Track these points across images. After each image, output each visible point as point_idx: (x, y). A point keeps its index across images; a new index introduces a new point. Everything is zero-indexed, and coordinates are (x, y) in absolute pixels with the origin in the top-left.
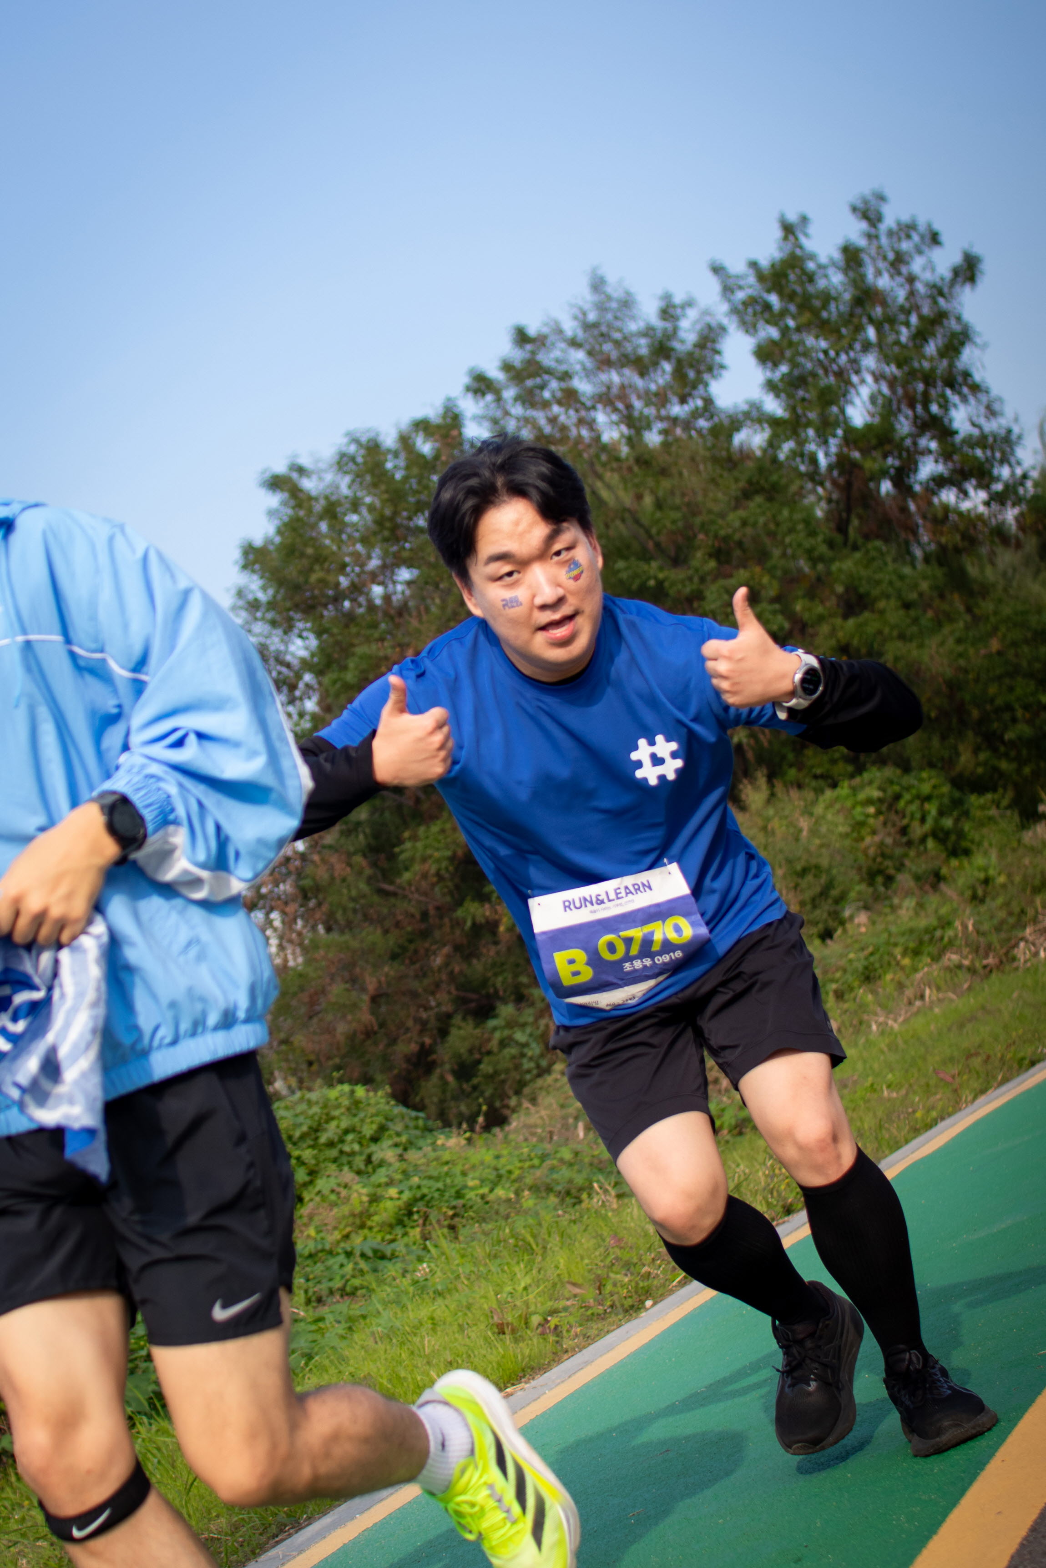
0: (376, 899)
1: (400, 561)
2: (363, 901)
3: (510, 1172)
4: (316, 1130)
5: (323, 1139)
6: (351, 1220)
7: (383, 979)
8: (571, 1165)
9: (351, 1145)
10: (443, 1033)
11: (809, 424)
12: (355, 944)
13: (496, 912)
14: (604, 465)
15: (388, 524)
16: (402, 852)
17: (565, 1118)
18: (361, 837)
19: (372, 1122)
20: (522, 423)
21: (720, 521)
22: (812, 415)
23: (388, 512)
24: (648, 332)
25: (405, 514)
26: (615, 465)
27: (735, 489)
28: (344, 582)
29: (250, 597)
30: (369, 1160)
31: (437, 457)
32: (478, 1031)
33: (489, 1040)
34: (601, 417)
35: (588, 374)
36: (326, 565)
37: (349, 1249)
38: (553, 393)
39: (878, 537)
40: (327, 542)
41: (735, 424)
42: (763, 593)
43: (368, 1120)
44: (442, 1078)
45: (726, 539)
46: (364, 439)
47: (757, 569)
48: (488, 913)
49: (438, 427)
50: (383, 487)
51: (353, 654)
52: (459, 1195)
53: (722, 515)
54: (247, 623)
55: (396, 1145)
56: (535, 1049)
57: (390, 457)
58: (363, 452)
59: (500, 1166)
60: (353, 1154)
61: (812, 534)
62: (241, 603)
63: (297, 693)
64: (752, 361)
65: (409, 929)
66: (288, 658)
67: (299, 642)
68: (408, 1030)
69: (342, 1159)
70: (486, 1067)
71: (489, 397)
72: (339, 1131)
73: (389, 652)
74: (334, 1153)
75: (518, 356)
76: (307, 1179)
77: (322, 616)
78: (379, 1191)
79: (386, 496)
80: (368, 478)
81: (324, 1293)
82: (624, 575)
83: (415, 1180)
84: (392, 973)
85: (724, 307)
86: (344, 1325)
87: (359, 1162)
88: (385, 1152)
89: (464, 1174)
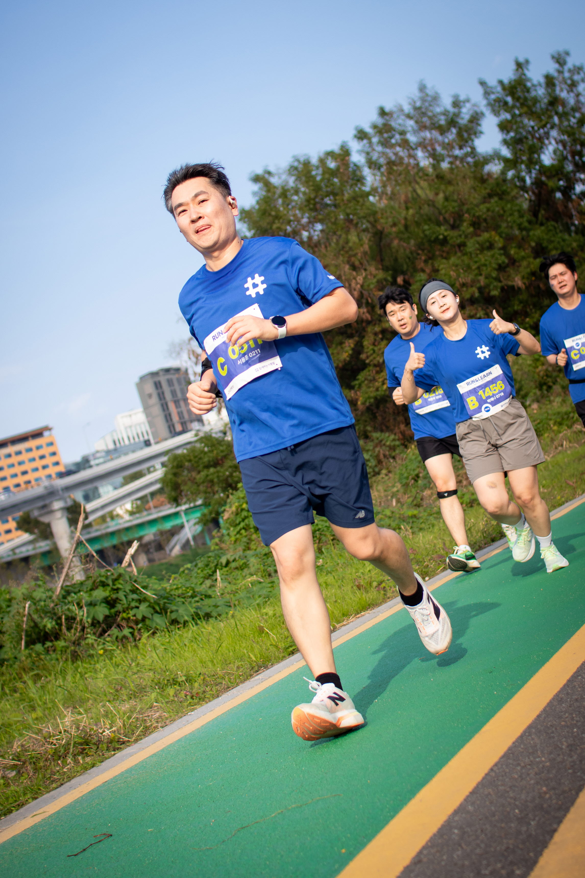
1: (316, 220)
8: (390, 517)
11: (522, 162)
13: (357, 395)
14: (421, 178)
15: (312, 202)
17: (386, 496)
20: (381, 155)
21: (476, 209)
22: (524, 158)
23: (312, 196)
24: (445, 113)
25: (320, 197)
26: (426, 178)
27: (485, 192)
28: (289, 229)
31: (338, 169)
34: (420, 154)
35: (415, 132)
36: (281, 221)
38: (396, 140)
39: (553, 220)
40: (281, 209)
41: (487, 160)
42: (496, 245)
45: (478, 217)
46: (302, 159)
47: (493, 233)
48: (353, 395)
49: (340, 155)
50: (311, 183)
53: (477, 206)
56: (372, 463)
57: (314, 168)
58: (301, 165)
61: (521, 216)
64: (496, 130)
71: (365, 141)
75: (380, 121)
79: (312, 188)
80: (304, 179)
82: (427, 233)
85: (484, 102)
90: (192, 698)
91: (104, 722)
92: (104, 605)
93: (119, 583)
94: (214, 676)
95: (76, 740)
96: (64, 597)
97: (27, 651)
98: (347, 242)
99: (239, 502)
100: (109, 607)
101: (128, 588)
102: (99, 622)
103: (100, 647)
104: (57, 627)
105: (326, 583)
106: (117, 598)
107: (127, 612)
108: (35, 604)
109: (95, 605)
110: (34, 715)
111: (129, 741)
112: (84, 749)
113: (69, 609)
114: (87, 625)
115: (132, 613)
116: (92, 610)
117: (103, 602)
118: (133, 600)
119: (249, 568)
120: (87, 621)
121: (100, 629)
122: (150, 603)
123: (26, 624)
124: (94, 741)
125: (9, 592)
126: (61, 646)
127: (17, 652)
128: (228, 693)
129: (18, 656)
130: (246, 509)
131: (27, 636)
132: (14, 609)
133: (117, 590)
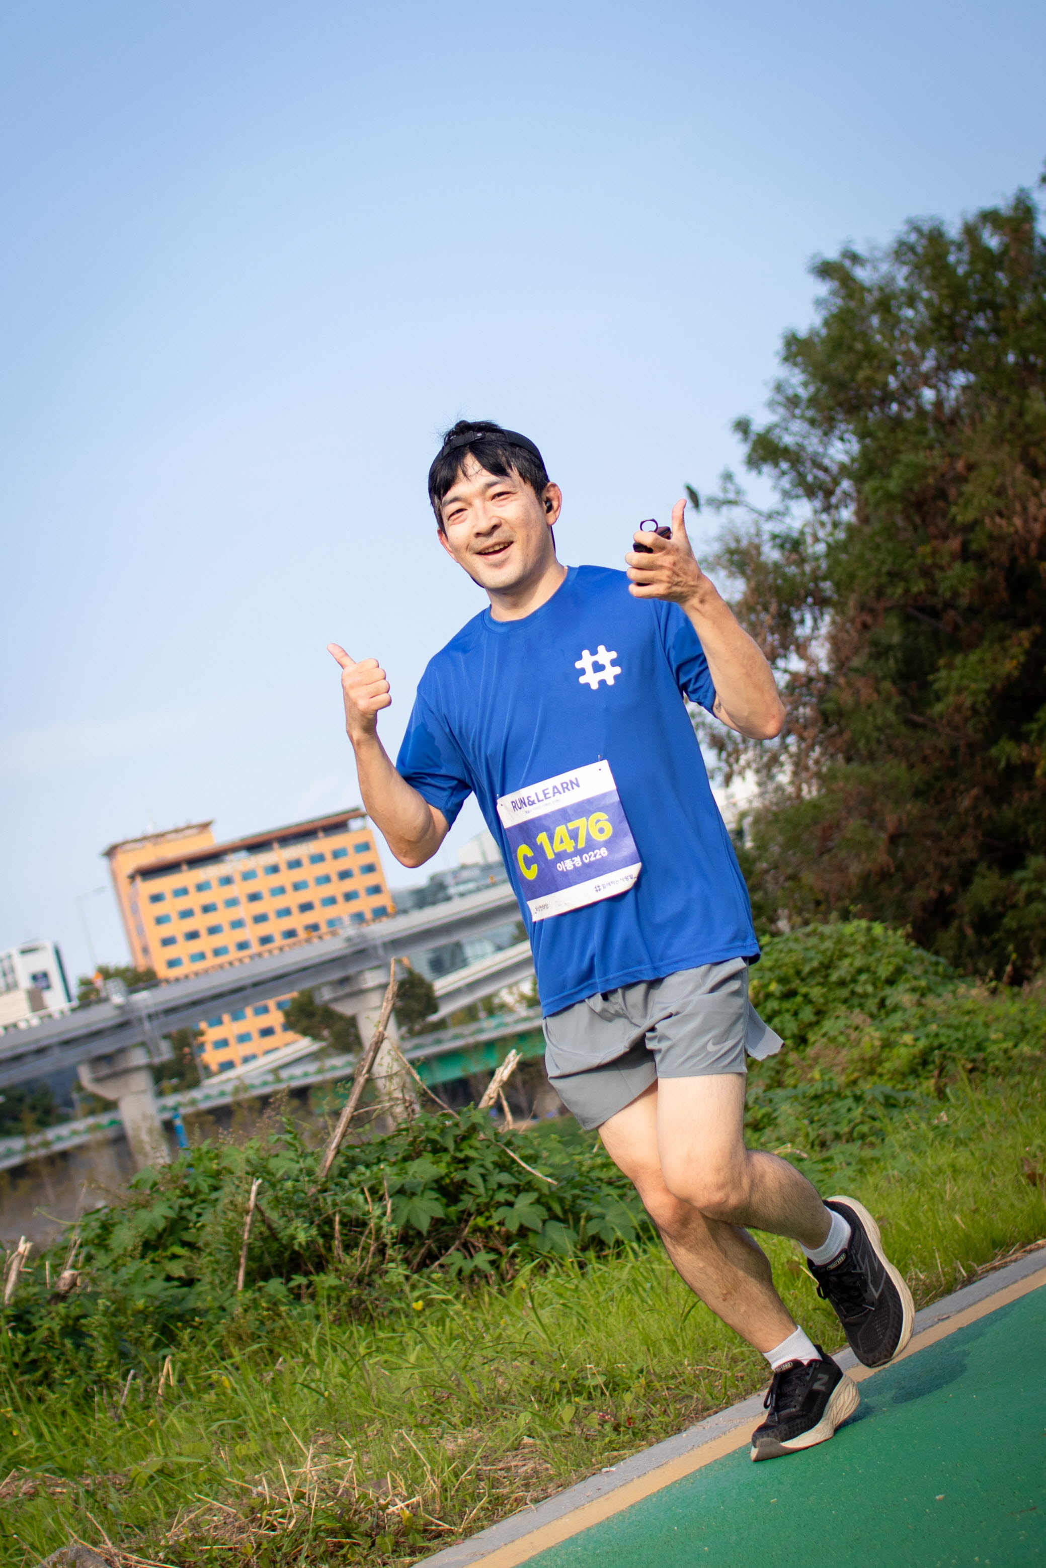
0: (903, 730)
1: (955, 364)
2: (888, 731)
3: (1037, 1028)
4: (827, 966)
5: (834, 977)
6: (860, 1065)
7: (904, 817)
9: (864, 986)
10: (965, 881)
12: (877, 777)
13: (1033, 754)
15: (946, 322)
16: (935, 681)
18: (891, 662)
19: (889, 963)
23: (946, 309)
25: (965, 312)
28: (893, 383)
29: (790, 392)
30: (882, 1004)
31: (1004, 252)
32: (1003, 883)
33: (1015, 893)
36: (875, 363)
37: (858, 1093)
40: (878, 338)
43: (885, 961)
44: (961, 930)
46: (926, 228)
48: (1024, 754)
49: (1009, 220)
50: (943, 281)
51: (898, 461)
52: (979, 1047)
54: (784, 419)
55: (913, 990)
57: (952, 248)
58: (924, 242)
59: (1026, 1020)
60: (865, 995)
62: (779, 398)
63: (834, 500)
65: (937, 764)
66: (826, 462)
67: (839, 445)
68: (927, 875)
69: (853, 1000)
70: (1009, 922)
72: (853, 970)
73: (938, 461)
74: (844, 993)
76: (813, 1018)
77: (866, 418)
78: (893, 1037)
79: (945, 291)
80: (928, 271)
81: (829, 1137)
83: (933, 1028)
84: (915, 812)
86: (854, 1167)
87: (872, 1004)
88: (900, 995)
89: (987, 1025)
90: (616, 1428)
91: (394, 1481)
92: (435, 1195)
93: (471, 1147)
94: (674, 1377)
95: (320, 1522)
96: (343, 1174)
97: (249, 1295)
98: (1021, 414)
99: (761, 978)
100: (444, 1200)
101: (490, 1158)
102: (419, 1233)
103: (416, 1294)
104: (321, 1241)
105: (953, 1166)
106: (464, 1181)
107: (487, 1214)
108: (273, 1185)
109: (413, 1194)
110: (242, 1449)
111: (451, 1532)
112: (341, 1546)
113: (349, 1203)
114: (388, 1240)
115: (498, 1215)
116: (406, 1206)
117: (432, 1189)
118: (500, 1186)
119: (776, 1126)
120: (391, 1229)
121: (423, 1251)
122: (541, 1195)
123: (250, 1232)
124: (364, 1527)
125: (217, 1156)
126: (326, 1285)
127: (228, 1294)
128: (704, 1423)
129: (226, 1305)
130: (778, 994)
131: (251, 1258)
132: (224, 1196)
133: (465, 1162)
